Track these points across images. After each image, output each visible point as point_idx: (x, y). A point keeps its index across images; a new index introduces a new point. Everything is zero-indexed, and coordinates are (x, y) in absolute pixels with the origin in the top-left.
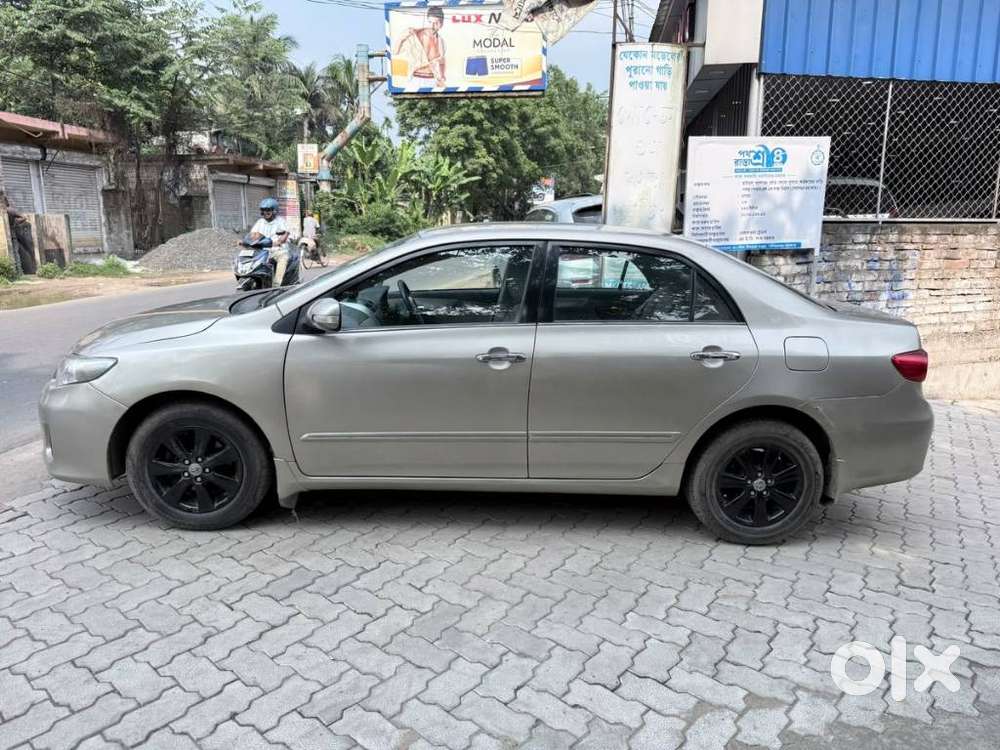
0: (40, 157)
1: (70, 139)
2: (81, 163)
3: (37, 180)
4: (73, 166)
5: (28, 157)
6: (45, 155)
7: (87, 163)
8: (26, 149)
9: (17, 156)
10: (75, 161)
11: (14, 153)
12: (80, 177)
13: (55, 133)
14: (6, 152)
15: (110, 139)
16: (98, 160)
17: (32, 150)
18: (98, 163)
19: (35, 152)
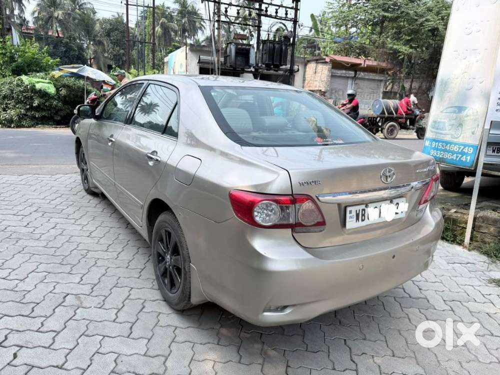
0: (353, 75)
1: (367, 67)
2: (373, 78)
3: (351, 86)
4: (369, 80)
5: (348, 75)
6: (356, 74)
7: (377, 78)
8: (347, 72)
9: (343, 75)
10: (371, 77)
11: (342, 74)
12: (373, 85)
13: (361, 64)
14: (338, 74)
15: (389, 66)
16: (383, 77)
17: (350, 72)
18: (382, 78)
19: (352, 73)
